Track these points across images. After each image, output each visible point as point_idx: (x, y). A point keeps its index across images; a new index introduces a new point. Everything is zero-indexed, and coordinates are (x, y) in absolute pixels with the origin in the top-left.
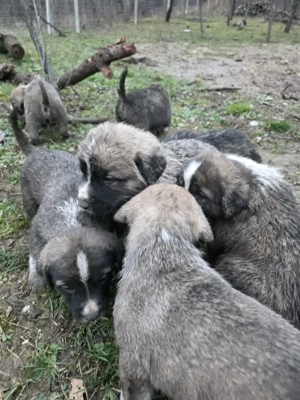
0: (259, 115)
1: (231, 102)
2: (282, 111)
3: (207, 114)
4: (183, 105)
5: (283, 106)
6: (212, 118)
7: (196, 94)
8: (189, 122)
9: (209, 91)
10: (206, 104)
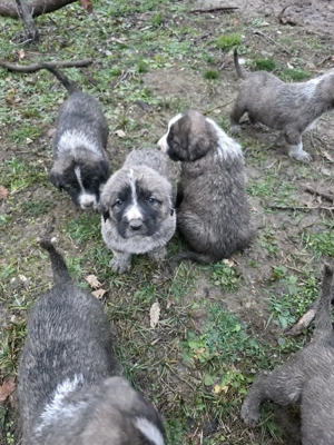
0: (249, 50)
1: (223, 31)
2: (273, 43)
3: (196, 49)
4: (171, 36)
5: (276, 35)
6: (200, 55)
7: (187, 18)
8: (176, 60)
9: (201, 12)
10: (197, 33)
